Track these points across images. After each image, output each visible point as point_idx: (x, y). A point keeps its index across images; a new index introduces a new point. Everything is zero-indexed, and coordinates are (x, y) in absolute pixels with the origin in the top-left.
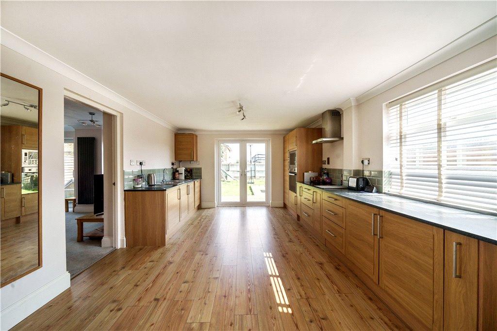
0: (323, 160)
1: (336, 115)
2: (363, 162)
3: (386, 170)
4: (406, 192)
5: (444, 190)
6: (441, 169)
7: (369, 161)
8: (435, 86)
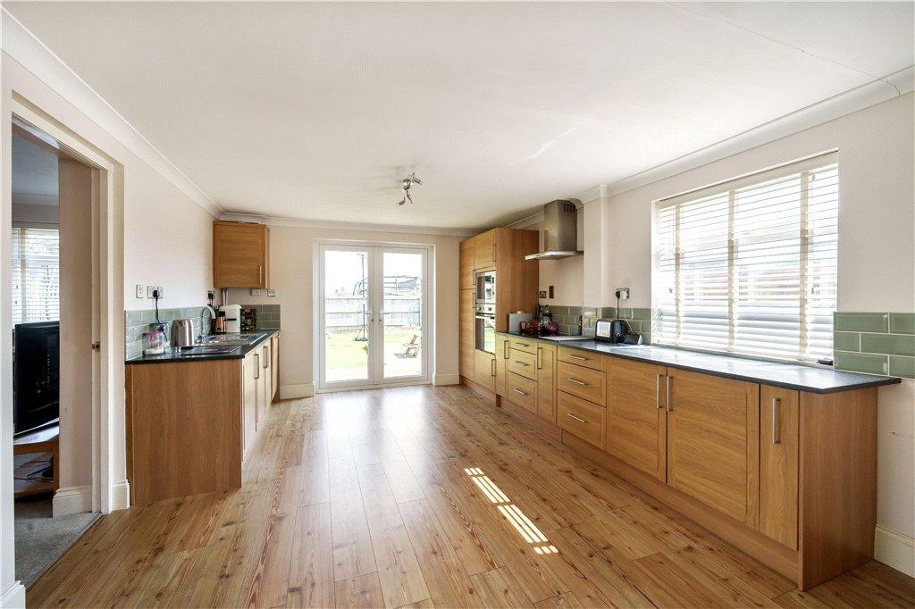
0: (540, 290)
1: (569, 209)
2: (618, 295)
3: (655, 307)
4: (684, 342)
5: (736, 335)
6: (733, 305)
7: (628, 292)
8: (728, 185)
